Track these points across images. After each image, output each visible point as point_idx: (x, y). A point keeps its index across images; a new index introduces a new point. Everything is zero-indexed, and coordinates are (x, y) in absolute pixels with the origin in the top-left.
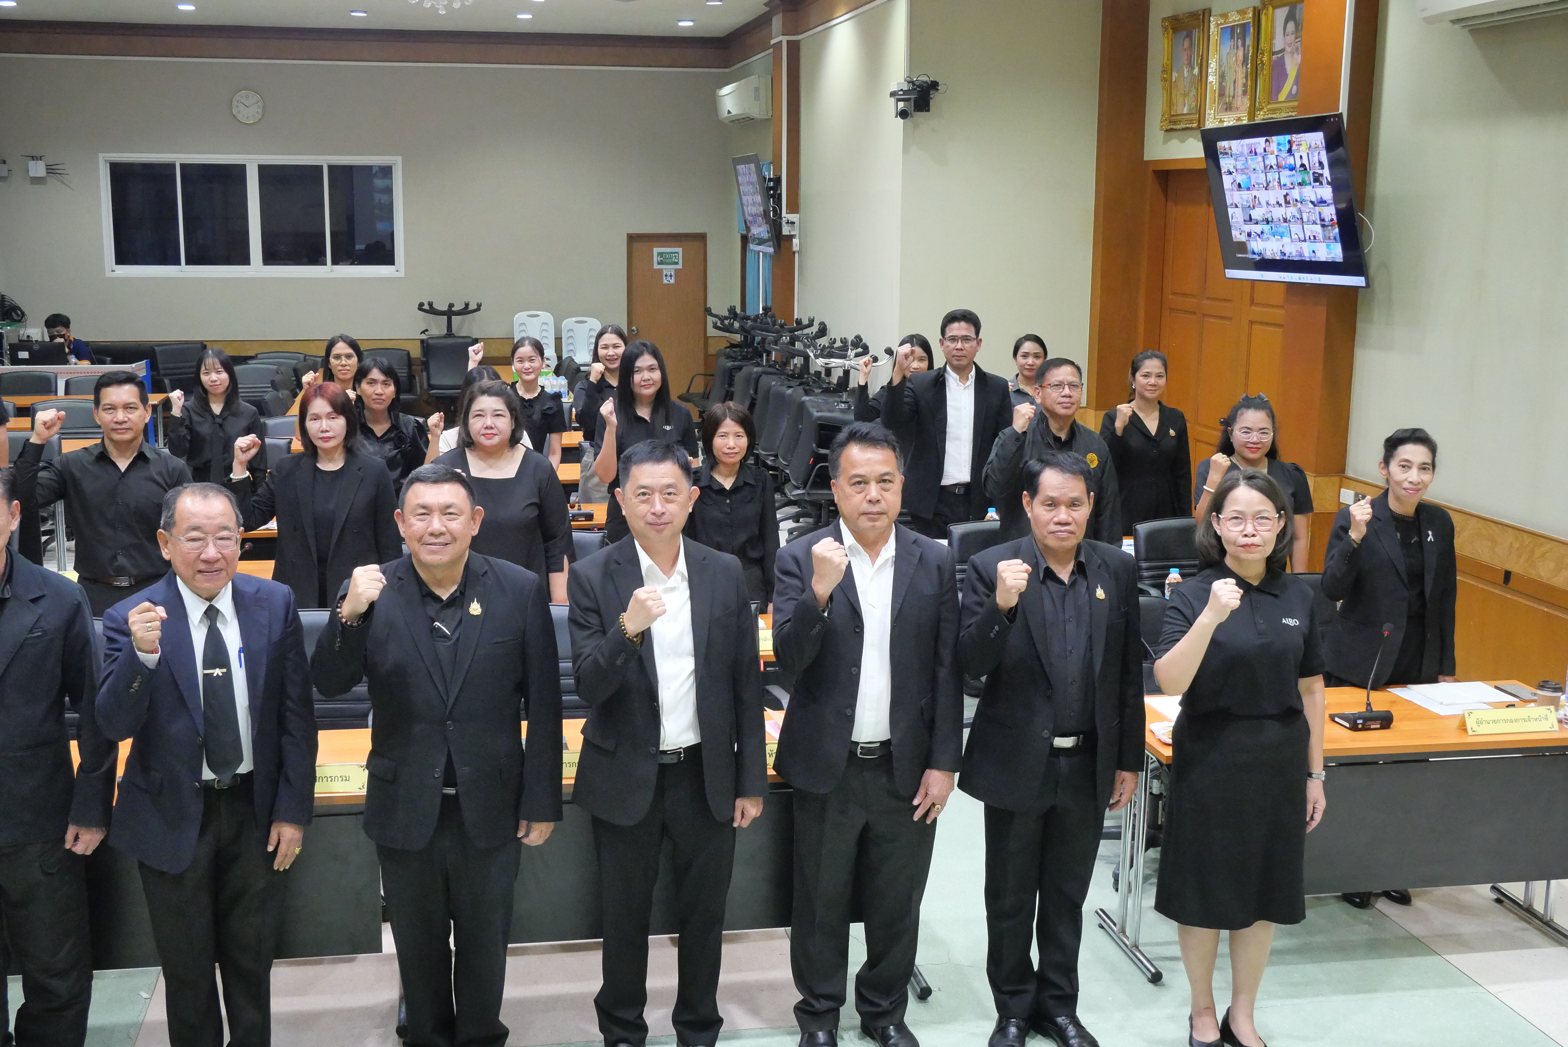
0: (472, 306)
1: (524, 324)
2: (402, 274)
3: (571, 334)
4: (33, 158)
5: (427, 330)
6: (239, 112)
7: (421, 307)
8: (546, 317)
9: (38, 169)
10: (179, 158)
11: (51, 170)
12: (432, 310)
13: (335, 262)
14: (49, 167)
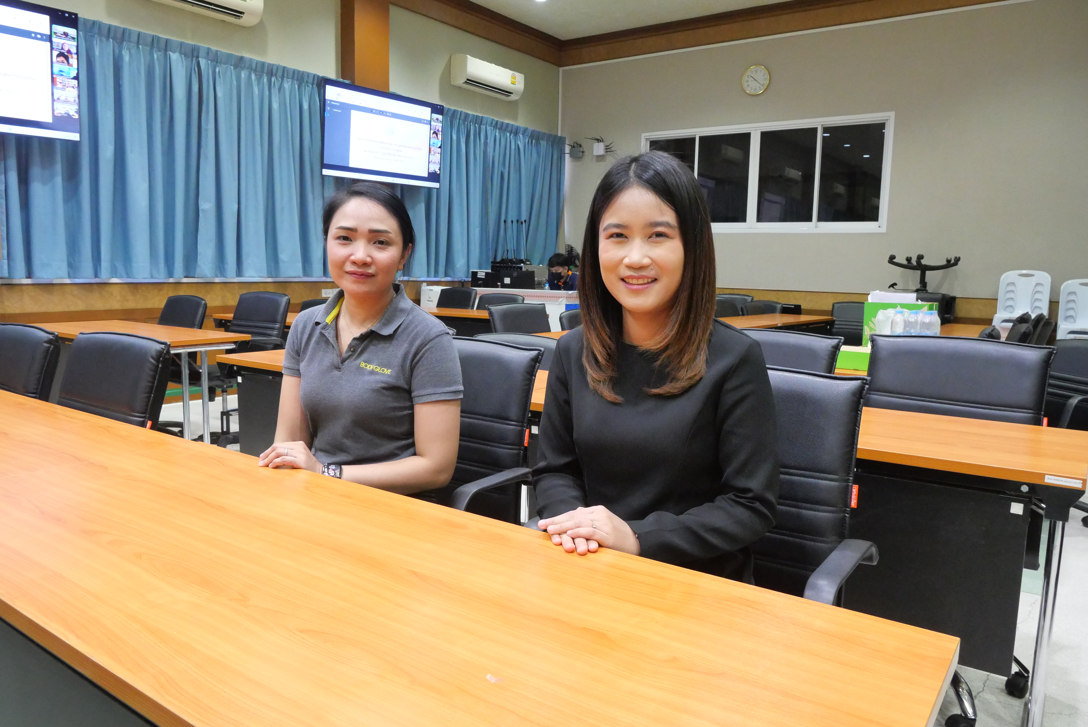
0: (953, 261)
1: (1013, 284)
2: (883, 230)
3: (1072, 297)
4: (598, 140)
5: (895, 284)
6: (748, 86)
7: (892, 260)
8: (1044, 278)
9: (599, 149)
10: (698, 132)
11: (608, 149)
12: (908, 265)
13: (820, 219)
14: (607, 147)
